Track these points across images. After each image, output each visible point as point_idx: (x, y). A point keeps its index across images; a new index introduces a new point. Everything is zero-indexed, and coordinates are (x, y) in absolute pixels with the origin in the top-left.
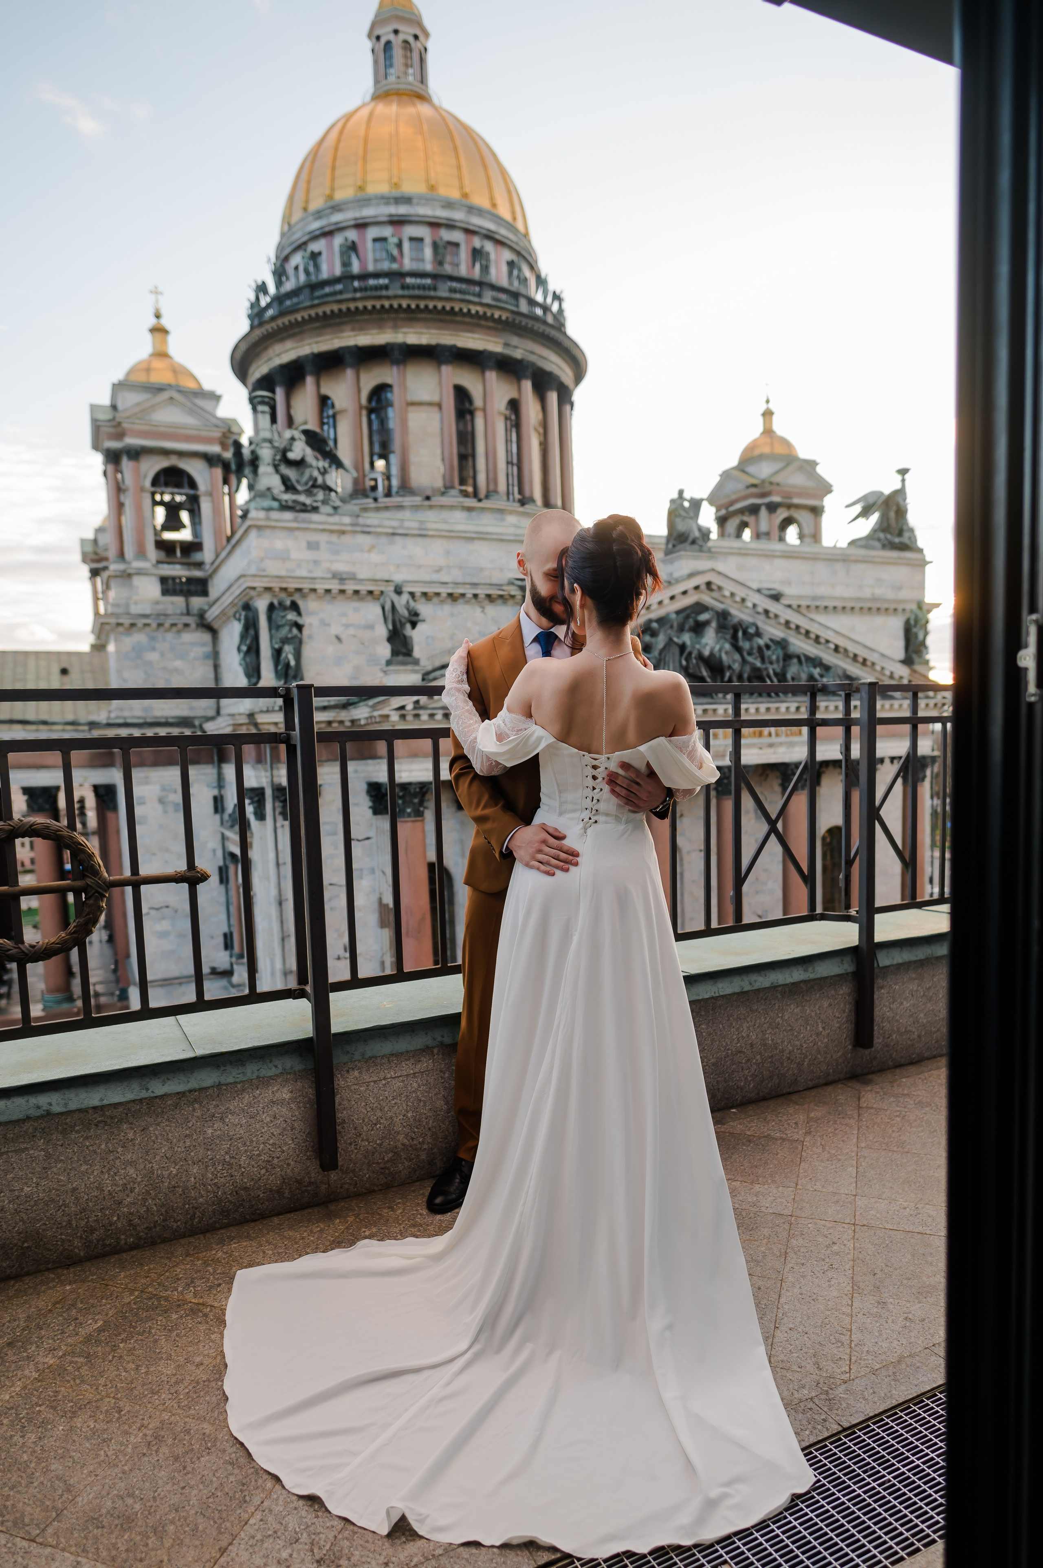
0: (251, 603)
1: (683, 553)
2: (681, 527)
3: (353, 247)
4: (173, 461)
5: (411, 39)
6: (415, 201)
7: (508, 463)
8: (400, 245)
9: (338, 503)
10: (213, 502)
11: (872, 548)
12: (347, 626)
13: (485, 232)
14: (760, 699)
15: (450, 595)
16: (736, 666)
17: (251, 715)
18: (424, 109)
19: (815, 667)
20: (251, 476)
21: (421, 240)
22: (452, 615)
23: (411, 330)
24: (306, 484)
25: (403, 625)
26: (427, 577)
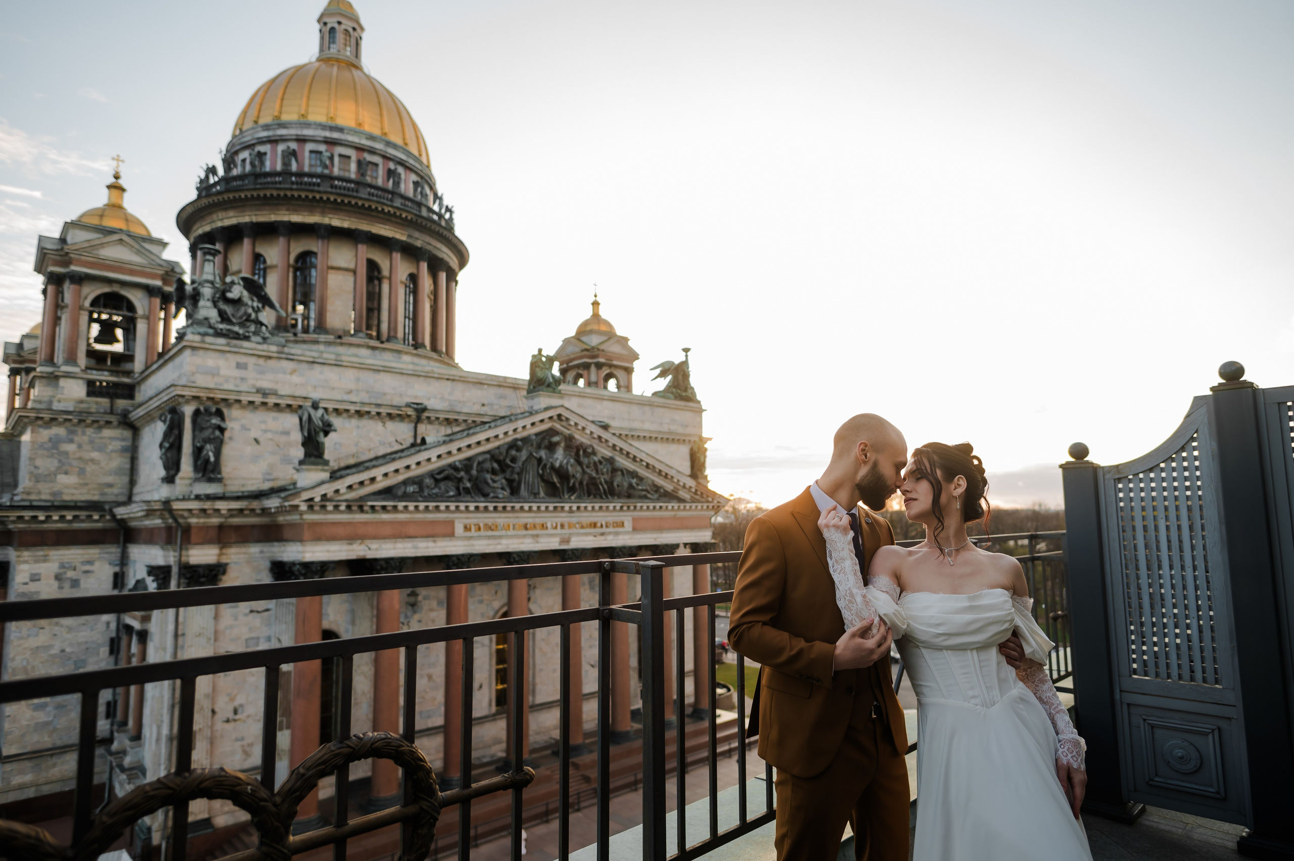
0: (178, 408)
1: (541, 393)
2: (540, 374)
3: (294, 153)
4: (116, 288)
5: (351, 30)
6: (345, 131)
7: (405, 317)
8: (331, 158)
9: (267, 335)
10: (149, 324)
11: (668, 398)
12: (265, 431)
13: (398, 160)
14: (595, 500)
15: (358, 412)
16: (578, 476)
17: (167, 503)
18: (356, 72)
19: (633, 478)
20: (190, 308)
21: (349, 157)
22: (358, 427)
23: (336, 216)
24: (241, 318)
25: (317, 433)
26: (339, 397)
